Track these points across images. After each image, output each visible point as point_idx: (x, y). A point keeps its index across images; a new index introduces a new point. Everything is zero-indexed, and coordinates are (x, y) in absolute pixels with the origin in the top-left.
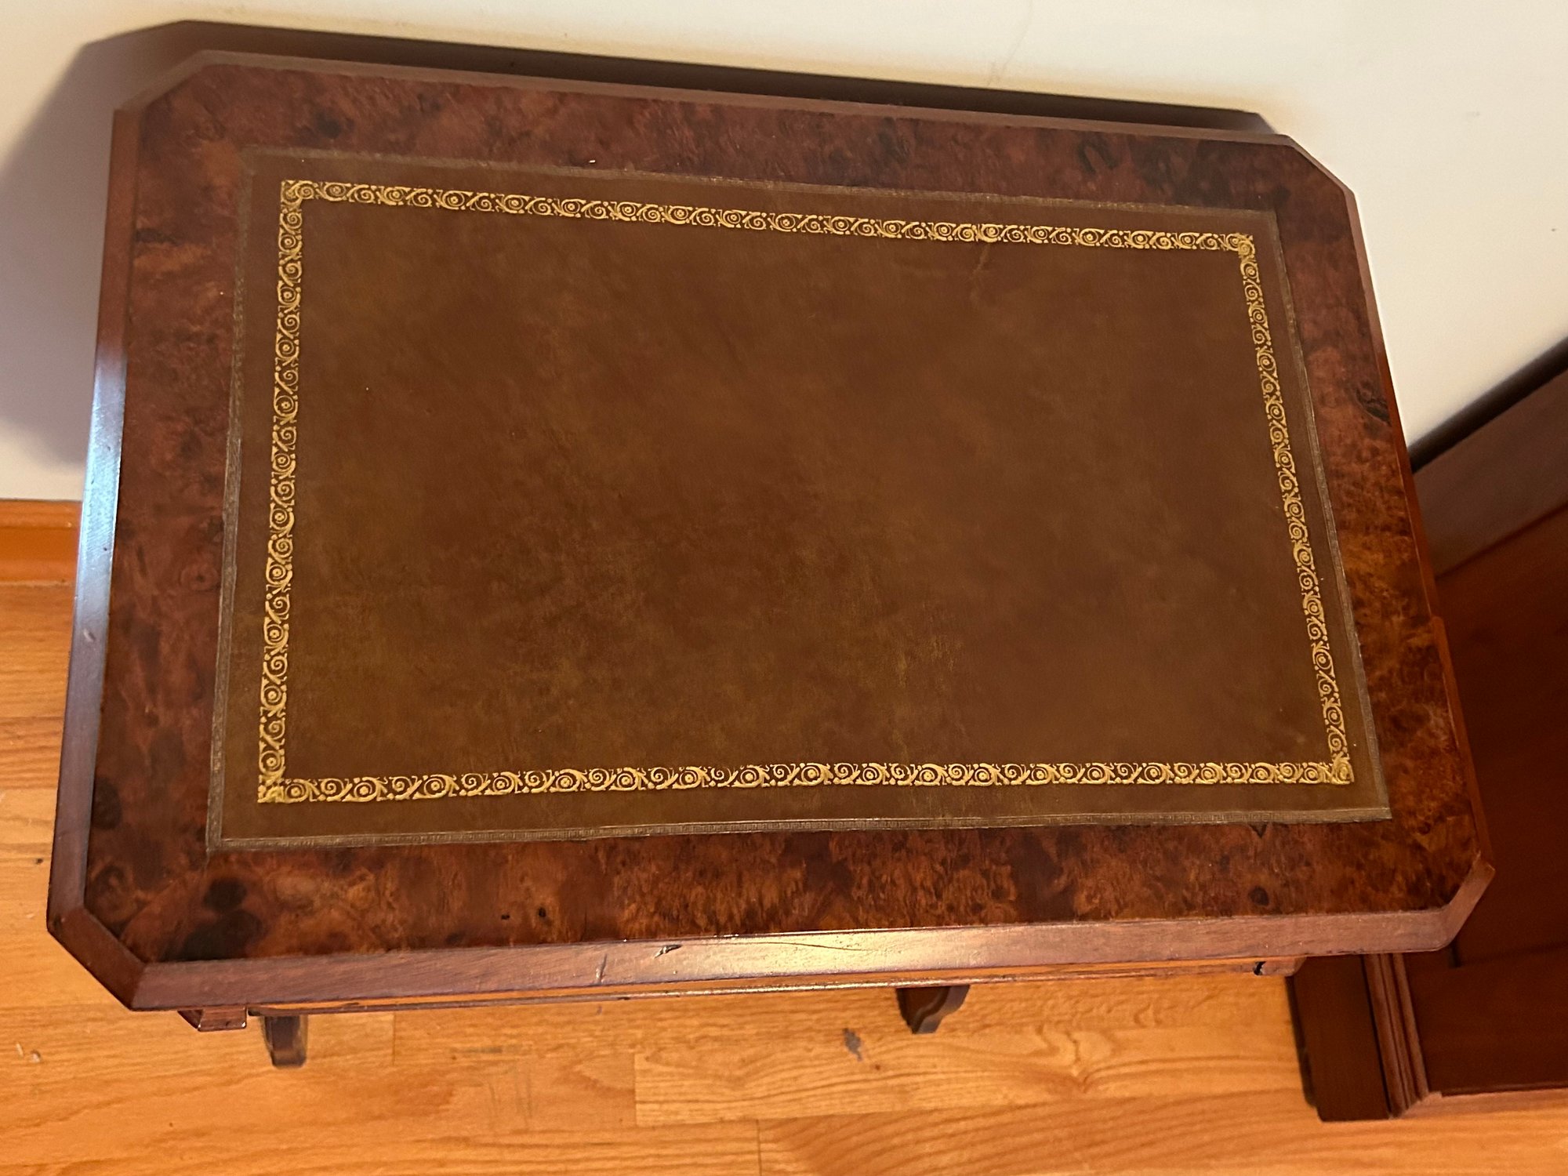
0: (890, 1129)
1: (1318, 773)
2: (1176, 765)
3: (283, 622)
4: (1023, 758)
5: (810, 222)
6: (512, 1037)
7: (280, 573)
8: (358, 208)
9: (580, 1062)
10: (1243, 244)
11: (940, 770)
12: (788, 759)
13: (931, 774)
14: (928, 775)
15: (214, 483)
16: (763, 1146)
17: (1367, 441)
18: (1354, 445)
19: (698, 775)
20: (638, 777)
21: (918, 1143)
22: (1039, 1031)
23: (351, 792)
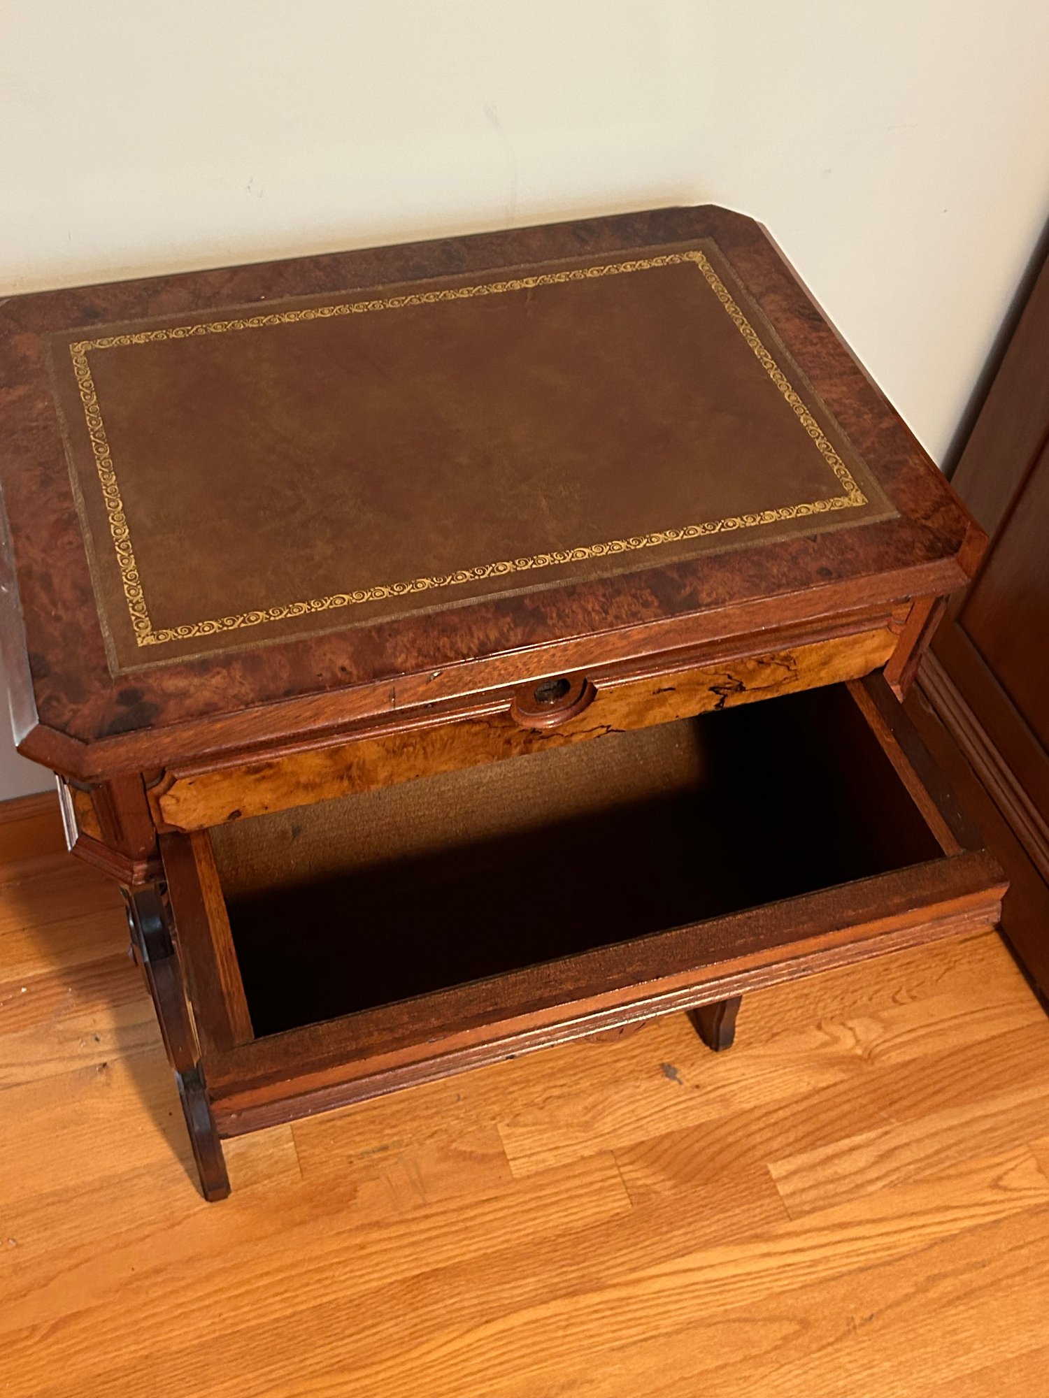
0: (722, 1132)
1: (843, 502)
2: (744, 518)
3: (130, 555)
4: (639, 536)
5: (413, 300)
6: (394, 1135)
7: (119, 531)
8: (121, 349)
9: (454, 1141)
10: (697, 257)
11: (586, 550)
12: (483, 564)
13: (581, 554)
14: (579, 555)
15: (67, 496)
16: (622, 1170)
17: (814, 334)
18: (806, 338)
19: (425, 583)
20: (386, 591)
21: (749, 1136)
22: (819, 1027)
23: (199, 631)
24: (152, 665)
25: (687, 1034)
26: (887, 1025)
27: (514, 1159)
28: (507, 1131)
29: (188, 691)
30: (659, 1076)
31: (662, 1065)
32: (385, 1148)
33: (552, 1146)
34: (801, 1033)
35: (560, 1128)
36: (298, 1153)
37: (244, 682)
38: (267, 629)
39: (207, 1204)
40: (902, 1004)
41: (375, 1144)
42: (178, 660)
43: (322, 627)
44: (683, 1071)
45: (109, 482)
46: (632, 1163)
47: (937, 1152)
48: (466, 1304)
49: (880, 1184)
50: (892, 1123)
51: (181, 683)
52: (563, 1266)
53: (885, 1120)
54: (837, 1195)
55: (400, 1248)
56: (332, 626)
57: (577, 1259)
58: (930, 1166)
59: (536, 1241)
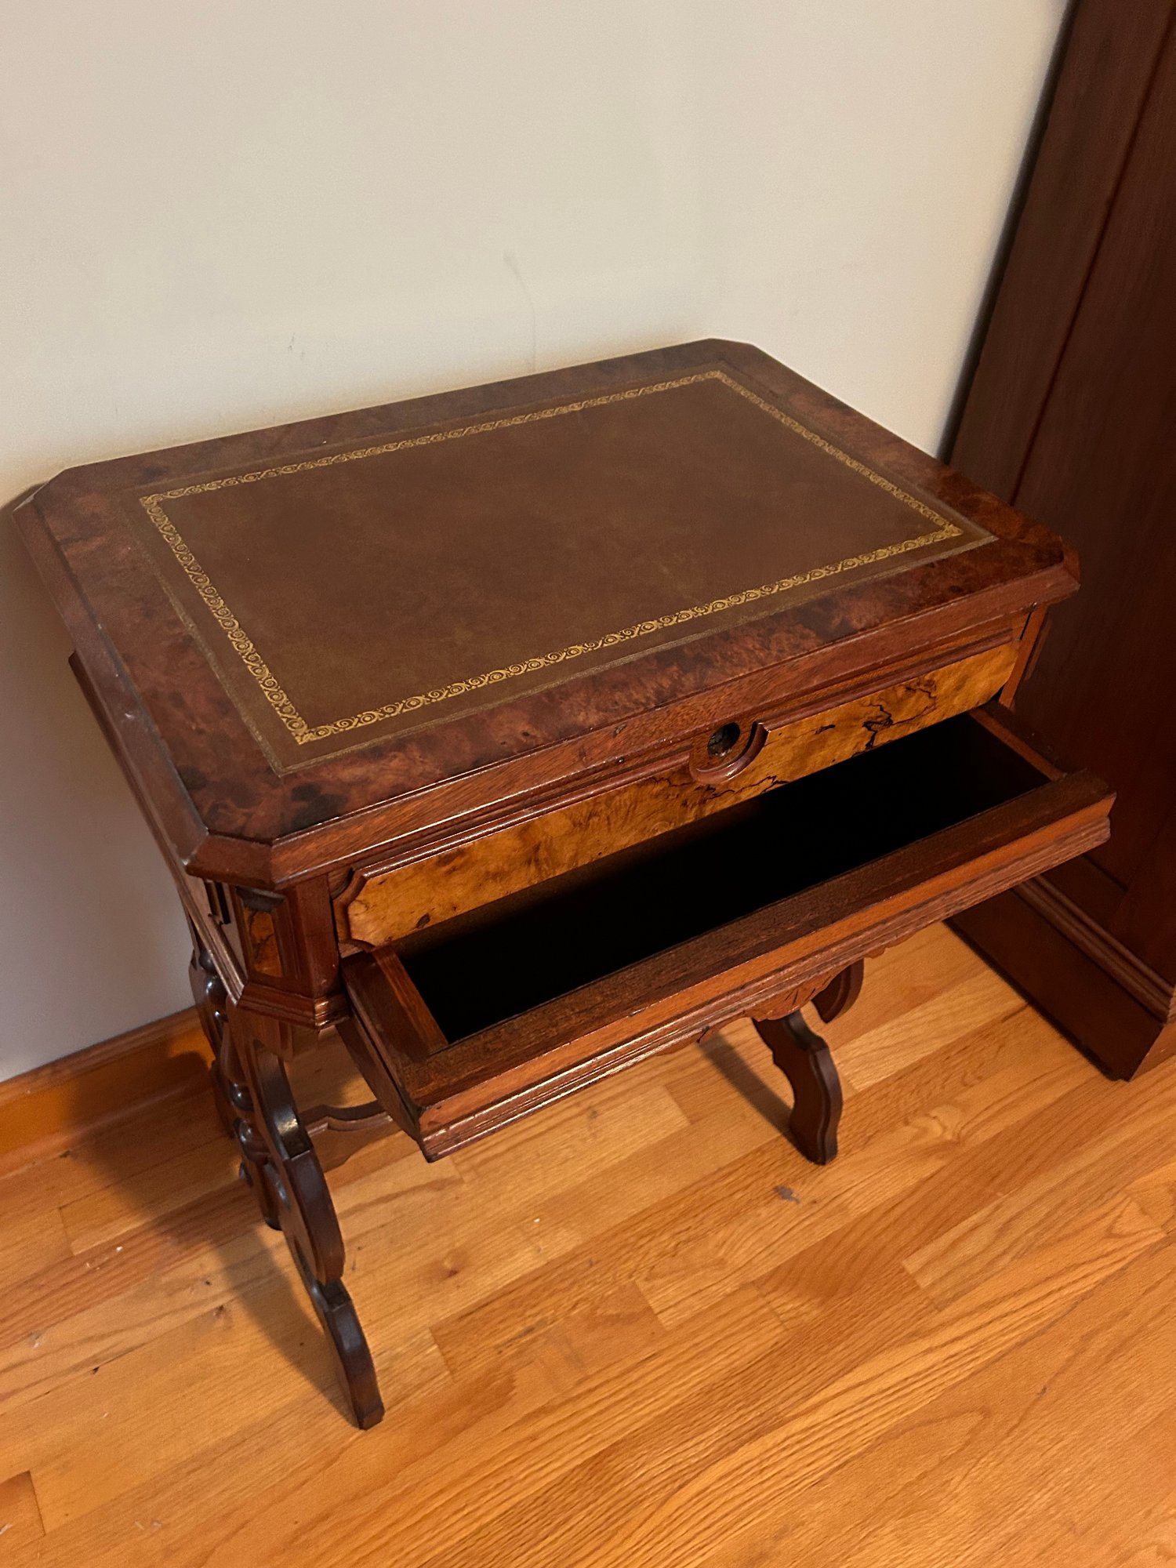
0: (850, 1240)
1: (940, 536)
2: (860, 557)
3: (261, 665)
4: (769, 583)
5: (471, 430)
6: (537, 1314)
7: (244, 646)
8: (193, 496)
9: (598, 1308)
10: (717, 375)
11: (724, 602)
13: (721, 605)
14: (719, 606)
16: (768, 1298)
18: (841, 421)
20: (542, 661)
21: (875, 1238)
22: (907, 1123)
23: (359, 721)
24: (320, 759)
25: (791, 1154)
26: (964, 1107)
27: (661, 1312)
28: (649, 1285)
29: (368, 778)
30: (776, 1200)
31: (776, 1189)
32: (530, 1330)
33: (695, 1291)
34: (892, 1131)
35: (698, 1270)
36: (443, 1354)
37: (426, 761)
38: (431, 710)
39: (362, 1431)
40: (972, 1086)
41: (520, 1328)
42: (347, 750)
43: (491, 701)
44: (798, 1190)
45: (219, 608)
46: (774, 1290)
47: (1048, 1215)
48: (654, 1473)
49: (1008, 1258)
50: (998, 1198)
51: (357, 771)
52: (740, 1409)
53: (992, 1197)
54: (972, 1277)
55: (572, 1430)
56: (500, 699)
57: (752, 1398)
58: (1048, 1229)
59: (705, 1390)
